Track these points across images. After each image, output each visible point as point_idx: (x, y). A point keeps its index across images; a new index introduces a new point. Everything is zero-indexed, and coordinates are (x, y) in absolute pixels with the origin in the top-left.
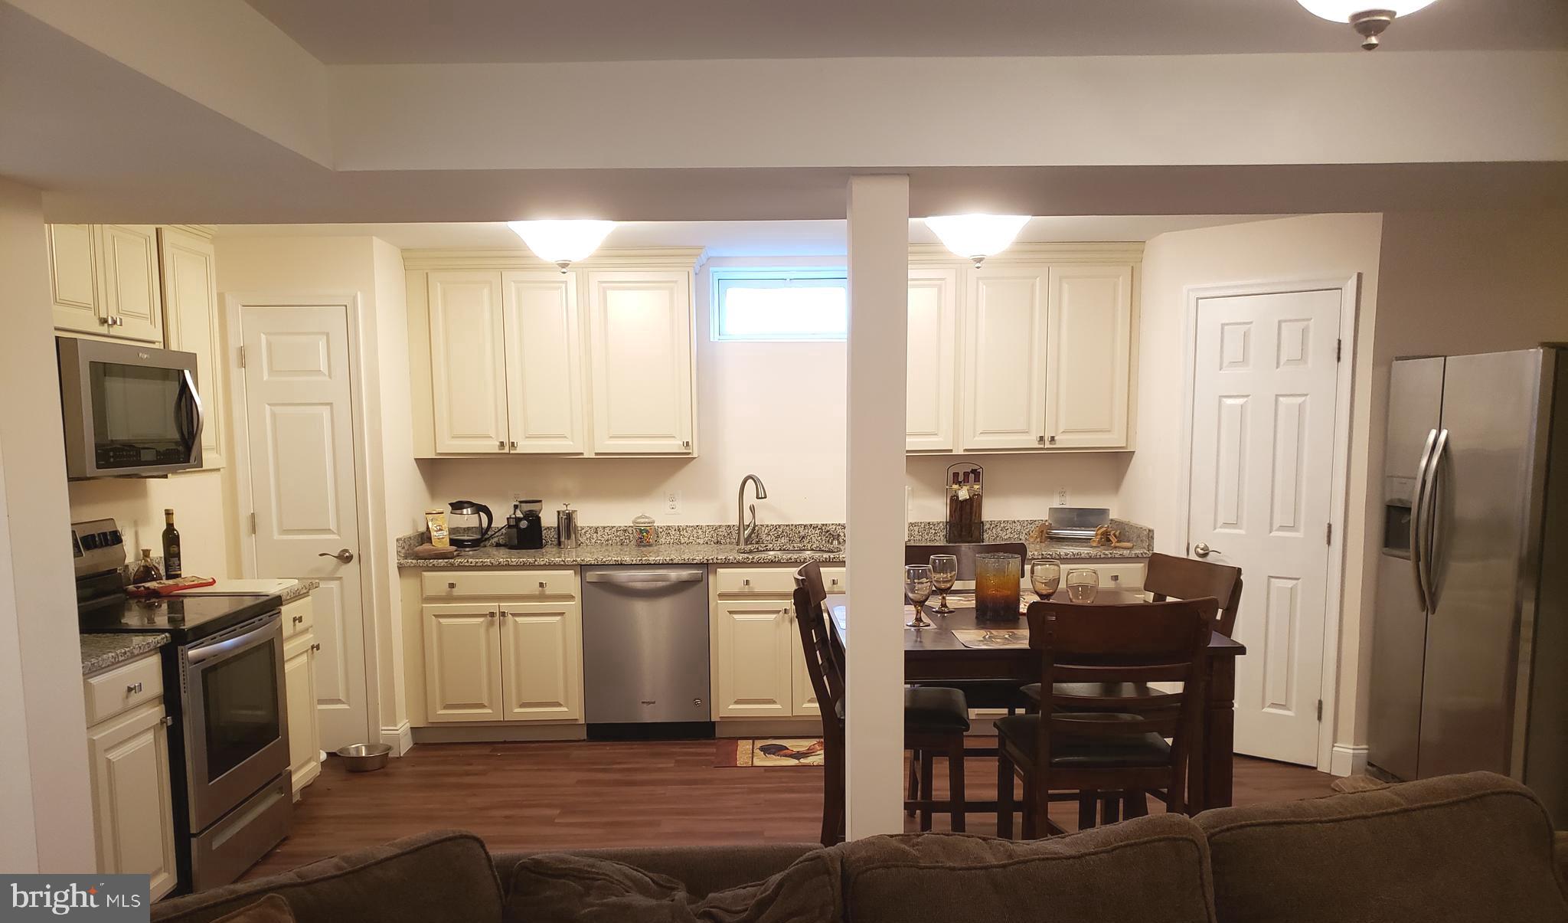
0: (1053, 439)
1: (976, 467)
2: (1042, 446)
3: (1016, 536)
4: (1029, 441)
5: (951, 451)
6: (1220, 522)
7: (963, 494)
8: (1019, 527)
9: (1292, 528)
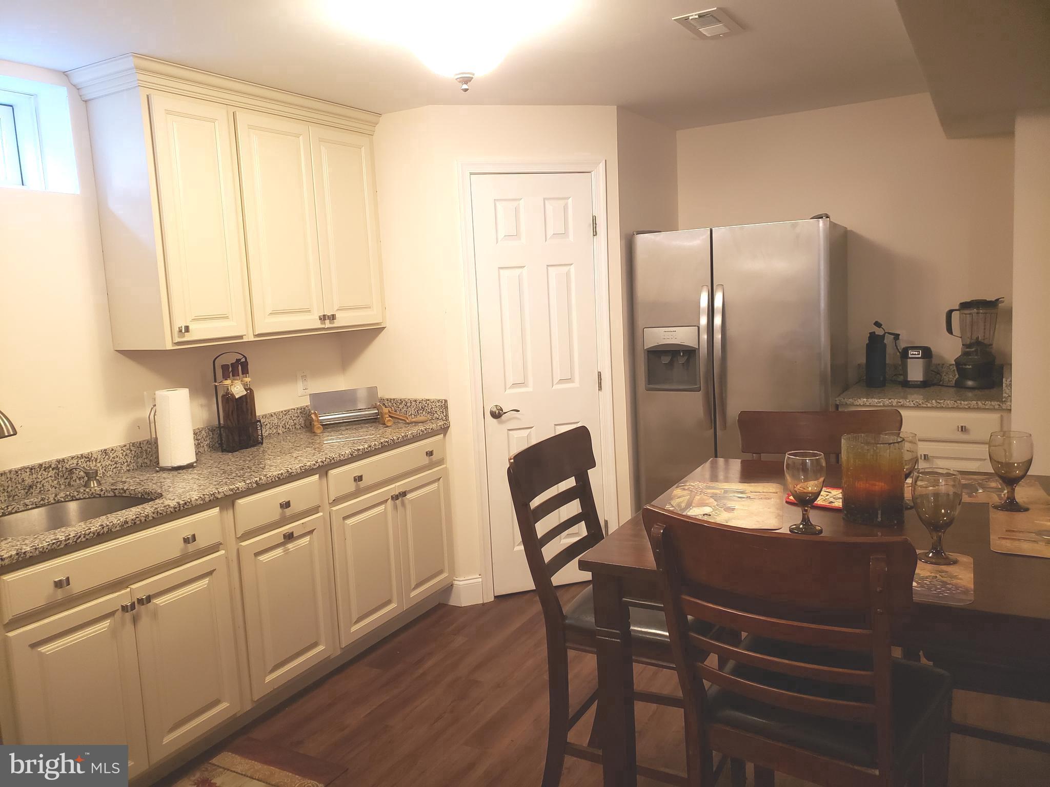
0: (333, 317)
1: (240, 357)
2: (323, 326)
3: (275, 431)
4: (310, 321)
5: (241, 337)
6: (509, 384)
7: (238, 390)
8: (276, 421)
9: (569, 380)
